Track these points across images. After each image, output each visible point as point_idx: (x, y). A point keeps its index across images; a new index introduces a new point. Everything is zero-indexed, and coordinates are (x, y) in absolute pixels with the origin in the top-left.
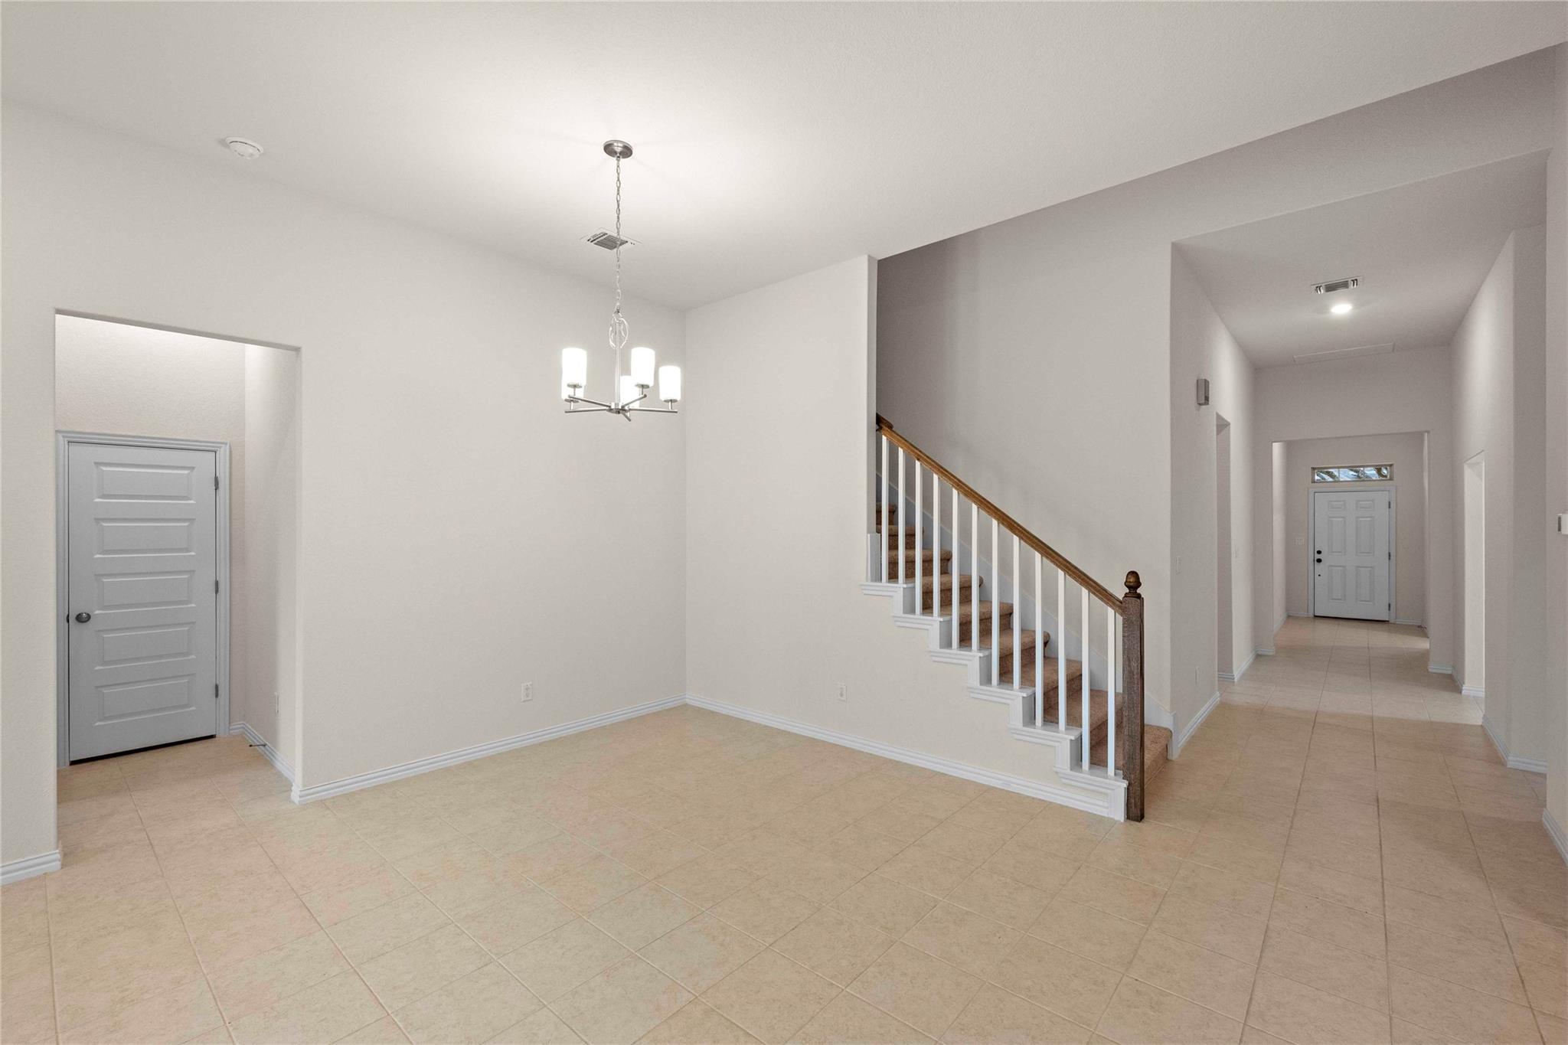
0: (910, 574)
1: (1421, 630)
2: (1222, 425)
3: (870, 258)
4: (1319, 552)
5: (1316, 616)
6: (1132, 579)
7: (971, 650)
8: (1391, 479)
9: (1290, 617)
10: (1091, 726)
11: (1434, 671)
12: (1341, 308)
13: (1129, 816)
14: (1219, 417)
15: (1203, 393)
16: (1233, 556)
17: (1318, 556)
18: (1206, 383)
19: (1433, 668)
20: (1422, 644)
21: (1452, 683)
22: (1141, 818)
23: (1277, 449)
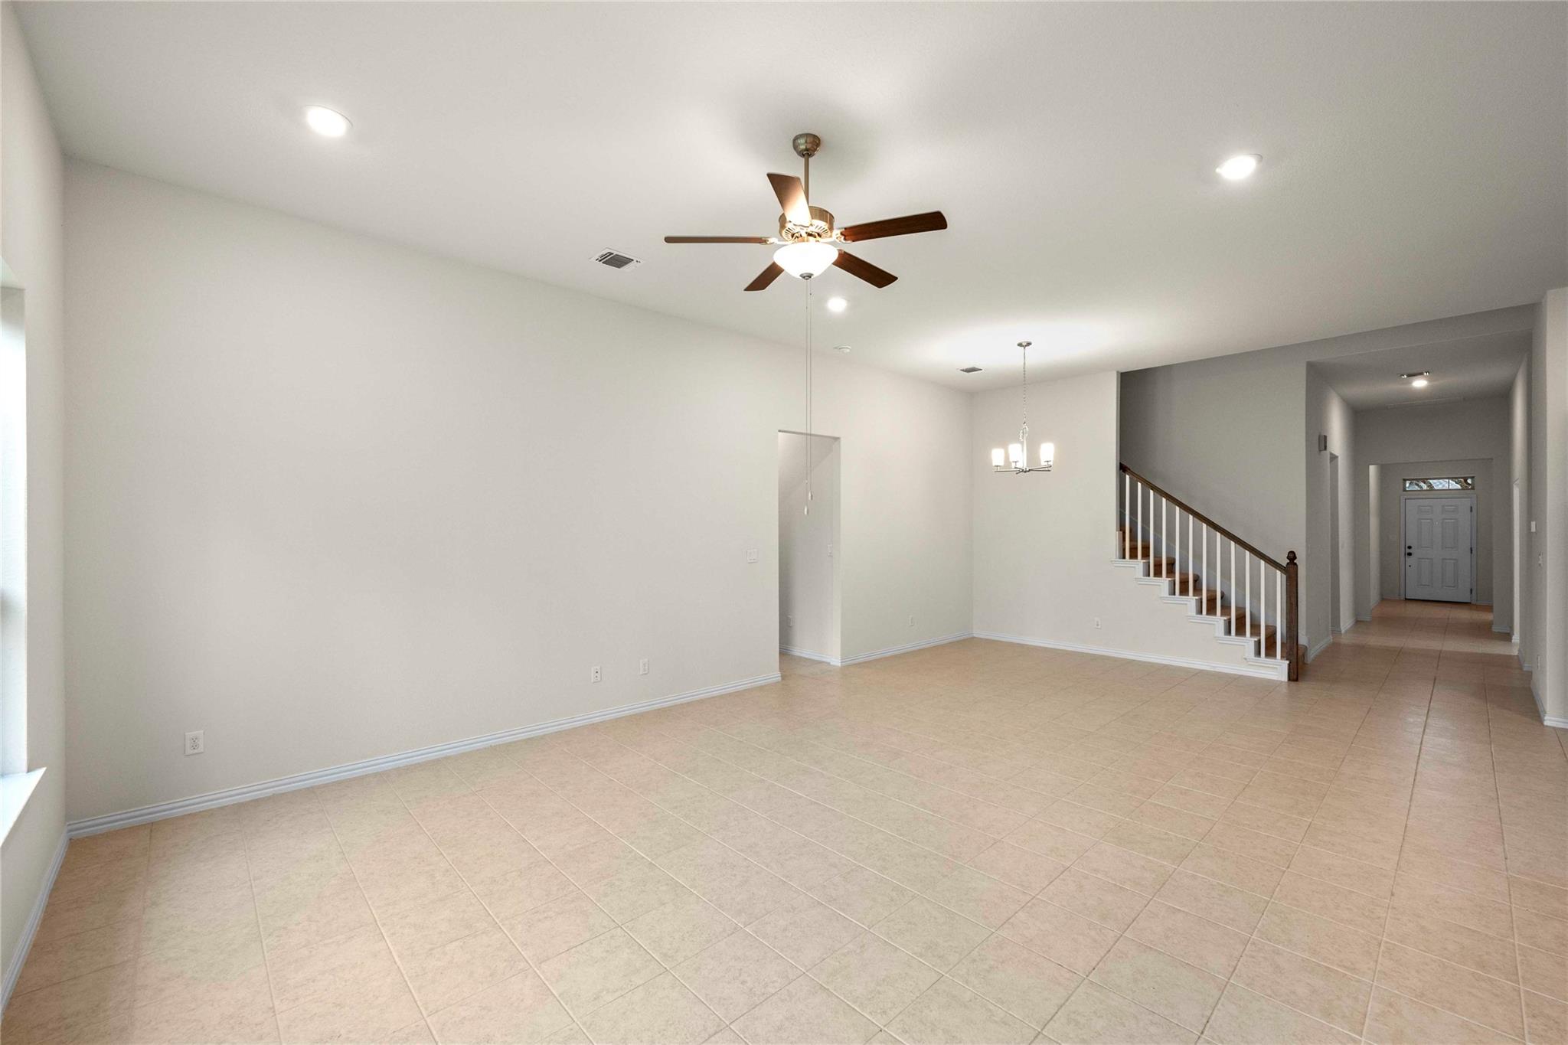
0: (1146, 555)
1: (1489, 608)
2: (1334, 458)
3: (1118, 372)
4: (1410, 547)
5: (1406, 599)
6: (1292, 555)
7: (1188, 595)
8: (1473, 488)
9: (1383, 599)
10: (1266, 635)
11: (1497, 631)
12: (1420, 383)
13: (1290, 679)
14: (1331, 454)
15: (1323, 442)
16: (1340, 548)
17: (1408, 551)
18: (1325, 437)
19: (1495, 629)
20: (1489, 617)
21: (1507, 637)
22: (1296, 680)
23: (1372, 469)
